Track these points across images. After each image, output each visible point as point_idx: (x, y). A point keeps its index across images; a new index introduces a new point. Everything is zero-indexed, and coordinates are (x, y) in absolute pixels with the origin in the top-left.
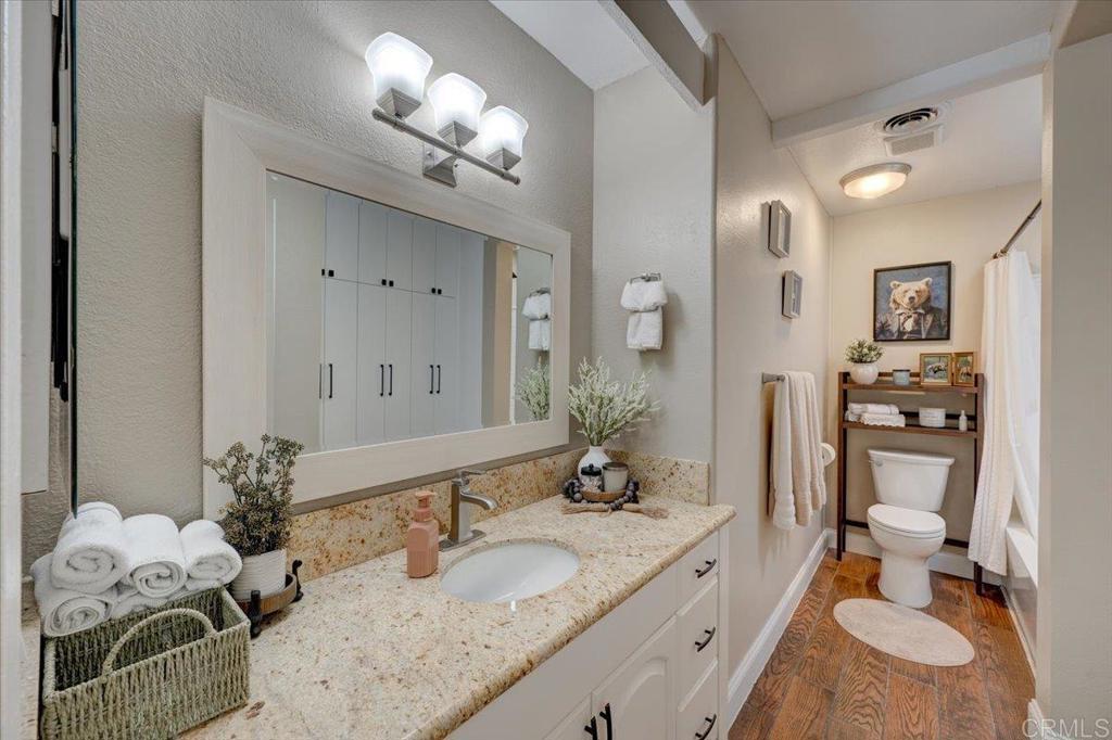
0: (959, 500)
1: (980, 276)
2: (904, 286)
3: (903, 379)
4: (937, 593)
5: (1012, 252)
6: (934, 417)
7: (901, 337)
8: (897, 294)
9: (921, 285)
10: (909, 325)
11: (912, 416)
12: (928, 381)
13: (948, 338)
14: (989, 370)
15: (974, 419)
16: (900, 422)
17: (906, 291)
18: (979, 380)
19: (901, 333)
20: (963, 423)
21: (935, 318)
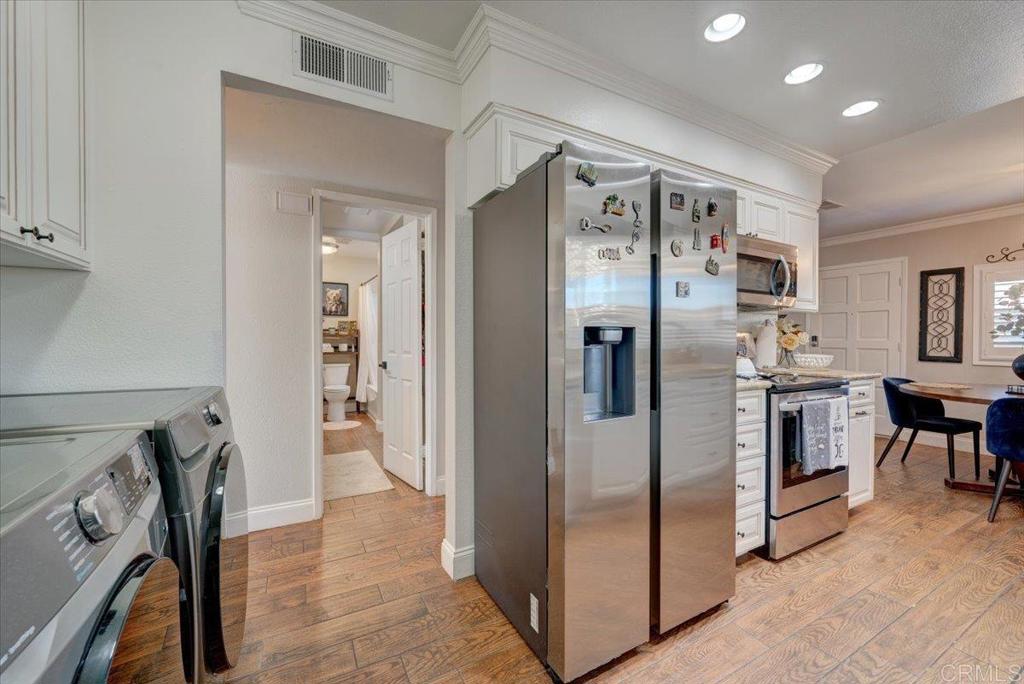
0: (353, 379)
1: (357, 292)
2: (332, 291)
3: (333, 332)
4: (347, 416)
5: (368, 286)
6: (344, 347)
7: (330, 314)
8: (329, 294)
9: (338, 292)
10: (334, 309)
11: (336, 348)
12: (342, 333)
13: (347, 315)
14: (360, 327)
15: (357, 348)
16: (332, 350)
17: (333, 293)
18: (358, 332)
19: (331, 312)
20: (353, 349)
21: (342, 307)
